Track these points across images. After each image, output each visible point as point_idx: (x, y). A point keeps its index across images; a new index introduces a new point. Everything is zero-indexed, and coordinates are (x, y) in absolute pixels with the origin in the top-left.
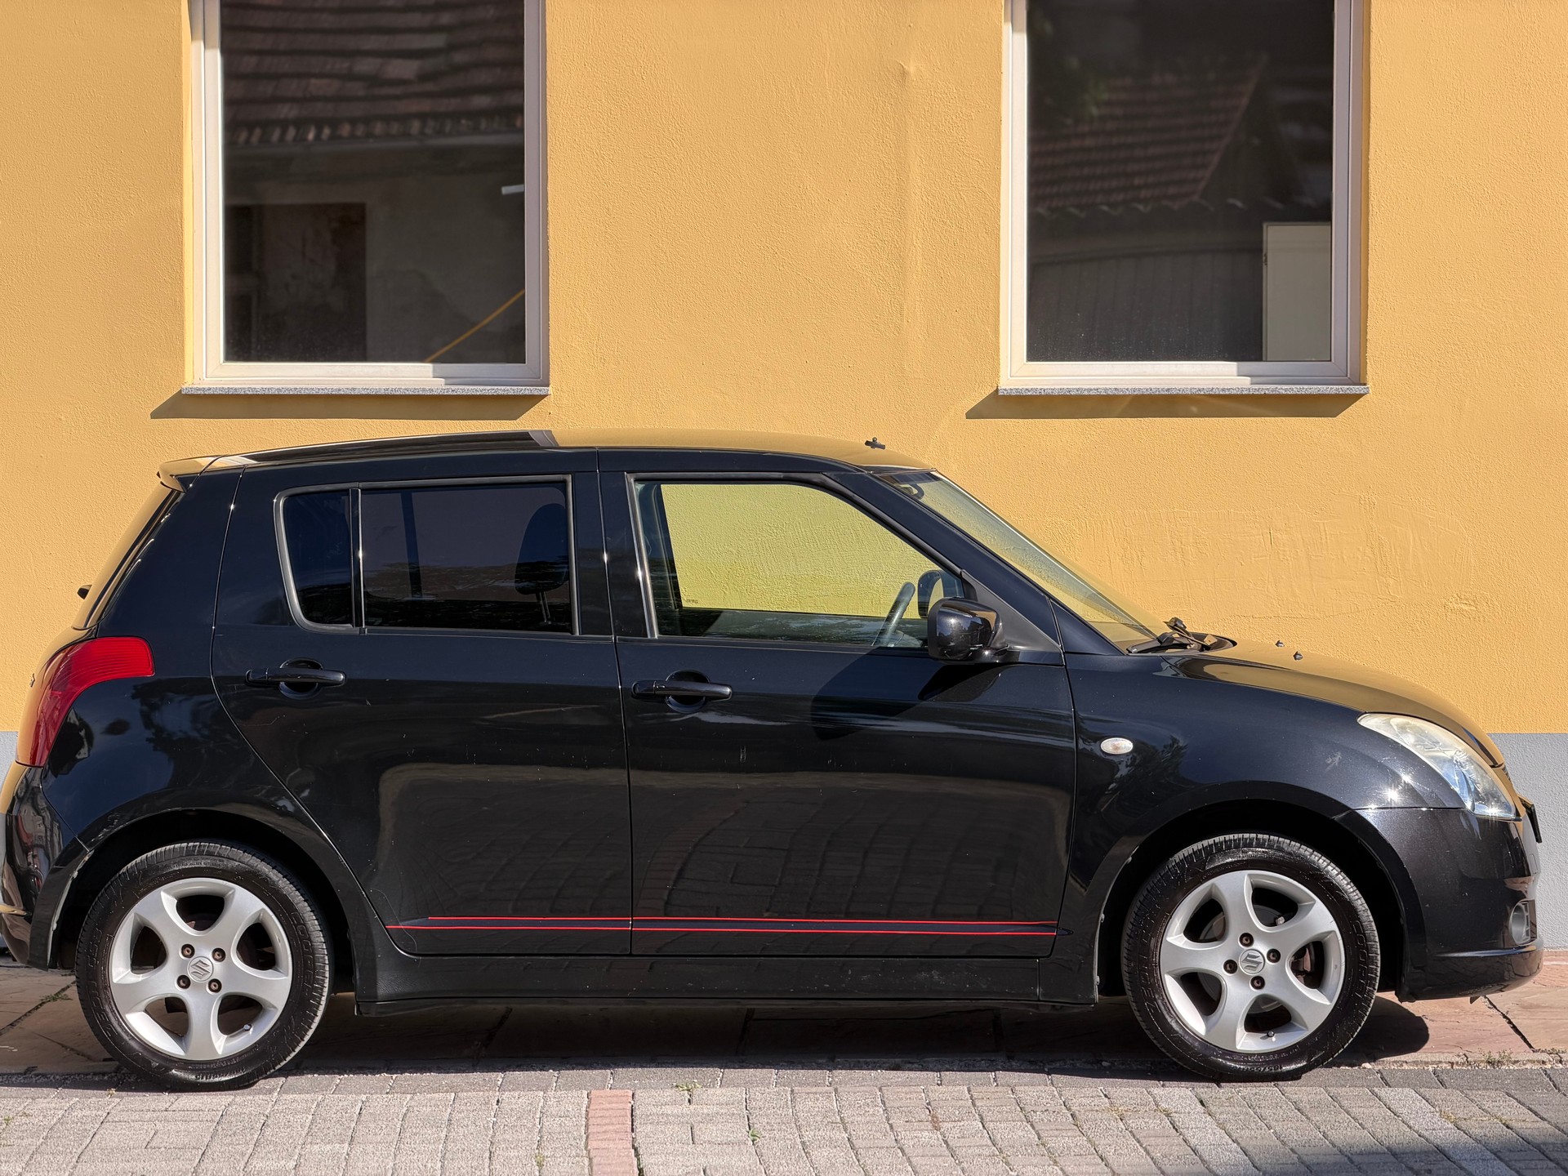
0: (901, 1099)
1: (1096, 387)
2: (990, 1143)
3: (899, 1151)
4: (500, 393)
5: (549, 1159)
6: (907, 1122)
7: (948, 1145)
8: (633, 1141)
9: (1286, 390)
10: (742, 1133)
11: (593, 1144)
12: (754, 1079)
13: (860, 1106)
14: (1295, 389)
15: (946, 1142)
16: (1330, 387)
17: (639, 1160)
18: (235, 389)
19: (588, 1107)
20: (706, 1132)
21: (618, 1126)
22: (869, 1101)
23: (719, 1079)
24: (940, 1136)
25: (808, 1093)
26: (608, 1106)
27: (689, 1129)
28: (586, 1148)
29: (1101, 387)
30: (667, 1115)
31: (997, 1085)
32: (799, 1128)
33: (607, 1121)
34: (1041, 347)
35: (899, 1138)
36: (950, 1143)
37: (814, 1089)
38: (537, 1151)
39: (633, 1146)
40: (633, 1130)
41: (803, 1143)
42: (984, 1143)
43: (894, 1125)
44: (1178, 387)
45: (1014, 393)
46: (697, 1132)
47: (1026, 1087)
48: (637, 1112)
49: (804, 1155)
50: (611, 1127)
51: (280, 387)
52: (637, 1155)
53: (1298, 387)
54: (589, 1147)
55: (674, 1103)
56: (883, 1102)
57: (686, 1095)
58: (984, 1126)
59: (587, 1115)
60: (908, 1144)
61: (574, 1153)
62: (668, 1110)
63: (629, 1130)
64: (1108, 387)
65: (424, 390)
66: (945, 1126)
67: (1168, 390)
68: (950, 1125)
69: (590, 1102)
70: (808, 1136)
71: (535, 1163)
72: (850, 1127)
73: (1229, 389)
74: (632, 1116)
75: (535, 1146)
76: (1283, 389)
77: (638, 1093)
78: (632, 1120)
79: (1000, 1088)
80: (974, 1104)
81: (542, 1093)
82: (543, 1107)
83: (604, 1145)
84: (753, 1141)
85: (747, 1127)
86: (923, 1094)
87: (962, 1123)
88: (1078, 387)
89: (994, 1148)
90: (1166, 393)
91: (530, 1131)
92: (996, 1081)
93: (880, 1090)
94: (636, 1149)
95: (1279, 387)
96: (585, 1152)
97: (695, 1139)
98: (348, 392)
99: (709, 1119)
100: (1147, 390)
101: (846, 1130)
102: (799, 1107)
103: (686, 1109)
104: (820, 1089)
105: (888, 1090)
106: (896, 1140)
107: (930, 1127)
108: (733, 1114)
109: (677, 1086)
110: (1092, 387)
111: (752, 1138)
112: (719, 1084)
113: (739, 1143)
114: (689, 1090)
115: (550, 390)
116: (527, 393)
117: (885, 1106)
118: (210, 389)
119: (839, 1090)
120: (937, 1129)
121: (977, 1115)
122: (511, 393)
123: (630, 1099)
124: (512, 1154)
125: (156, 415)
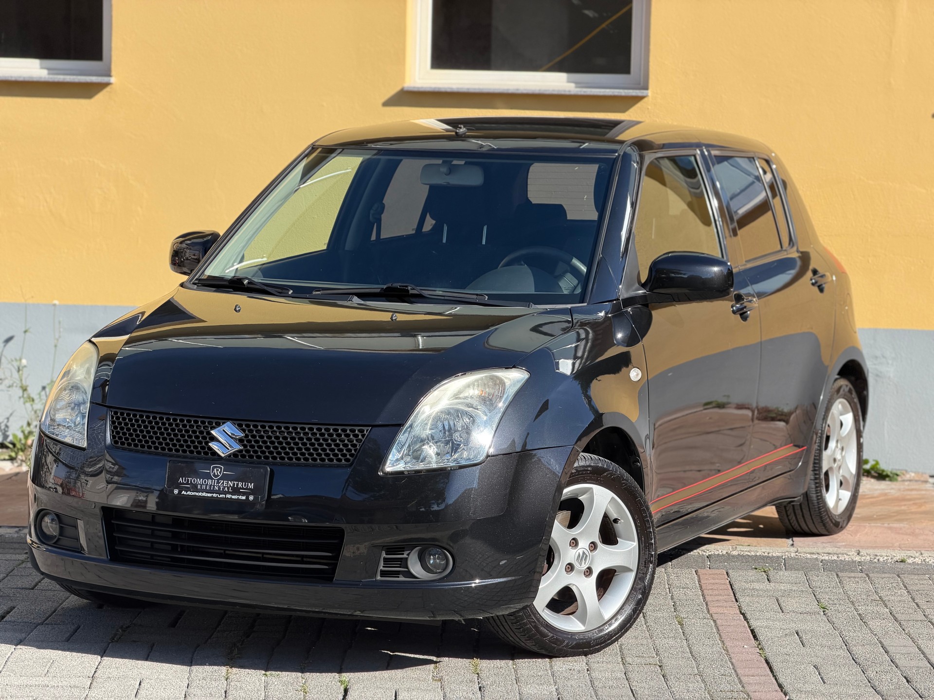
0: (917, 585)
5: (686, 620)
6: (927, 602)
8: (739, 609)
10: (814, 607)
11: (712, 610)
12: (808, 565)
13: (890, 589)
17: (748, 623)
19: (699, 581)
20: (790, 604)
21: (725, 597)
22: (895, 585)
25: (850, 577)
26: (713, 581)
27: (776, 601)
28: (708, 612)
30: (757, 590)
32: (852, 603)
33: (717, 592)
35: (926, 614)
37: (852, 574)
38: (675, 613)
39: (741, 612)
40: (737, 601)
41: (860, 615)
43: (919, 604)
46: (783, 604)
48: (735, 587)
49: (863, 625)
50: (721, 598)
52: (746, 619)
54: (711, 612)
55: (758, 581)
57: (764, 575)
59: (701, 587)
61: (701, 616)
62: (756, 586)
63: (734, 600)
69: (699, 577)
70: (862, 609)
71: (677, 622)
72: (889, 605)
74: (732, 589)
75: (673, 610)
77: (730, 572)
78: (734, 592)
81: (664, 569)
82: (668, 581)
83: (720, 610)
84: (823, 612)
85: (816, 601)
91: (665, 598)
93: (899, 576)
94: (743, 614)
96: (708, 615)
97: (784, 608)
99: (788, 594)
101: (886, 606)
102: (847, 588)
103: (768, 586)
104: (856, 575)
106: (924, 615)
108: (803, 591)
109: (756, 569)
111: (823, 609)
112: (784, 566)
113: (815, 613)
114: (765, 572)
117: (907, 589)
119: (870, 575)
123: (726, 577)
124: (659, 615)
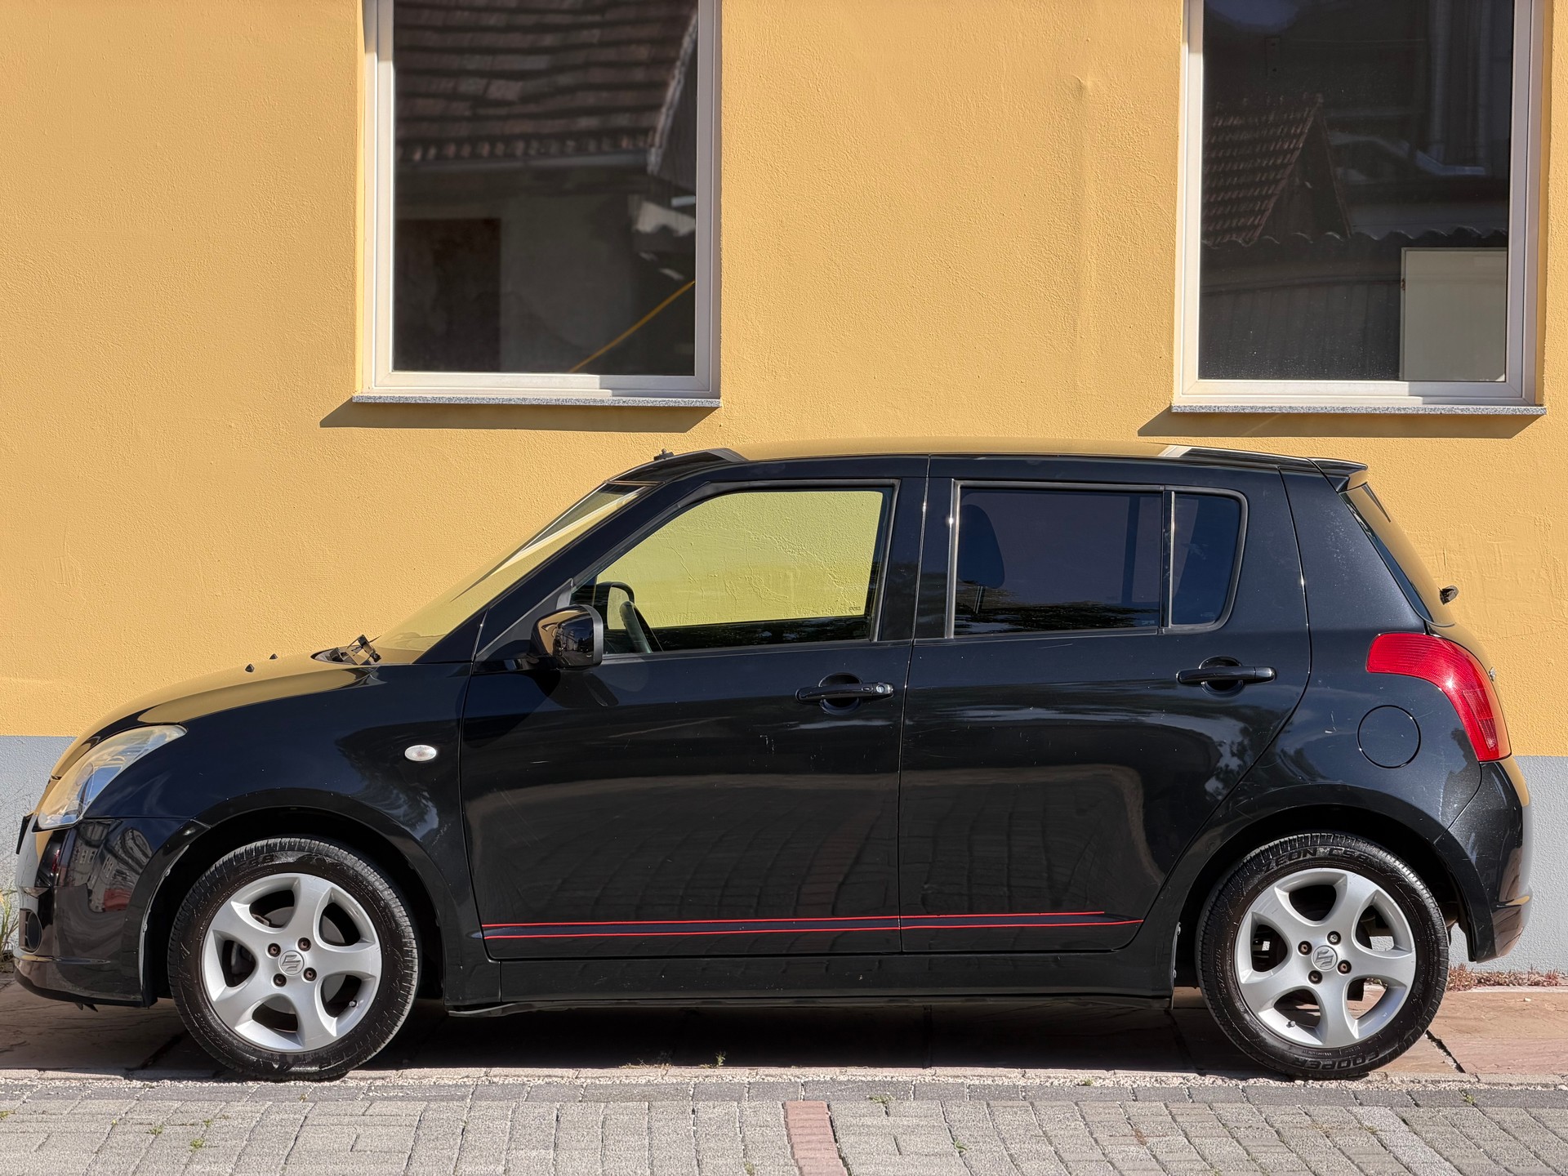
0: (1100, 1114)
1: (1270, 405)
2: (1199, 1158)
3: (1109, 1164)
4: (672, 404)
5: (759, 1168)
6: (1110, 1136)
7: (1157, 1160)
8: (839, 1151)
9: (1462, 410)
10: (947, 1145)
11: (799, 1154)
12: (947, 1092)
13: (1060, 1121)
14: (1471, 409)
15: (1154, 1157)
16: (1507, 407)
17: (848, 1169)
18: (406, 398)
19: (786, 1117)
20: (911, 1143)
21: (820, 1137)
22: (1068, 1115)
23: (911, 1092)
24: (1147, 1151)
25: (1005, 1107)
26: (806, 1117)
27: (893, 1140)
28: (793, 1156)
29: (1276, 405)
30: (868, 1126)
31: (1193, 1102)
32: (1003, 1141)
33: (809, 1131)
34: (1214, 363)
35: (1107, 1151)
36: (1160, 1158)
37: (1010, 1103)
38: (744, 1160)
39: (840, 1156)
40: (836, 1141)
41: (1011, 1156)
42: (1194, 1158)
43: (1099, 1139)
44: (1353, 406)
45: (1188, 410)
46: (902, 1144)
47: (1223, 1104)
48: (837, 1123)
49: (1014, 1167)
50: (814, 1138)
51: (451, 396)
52: (846, 1164)
53: (1475, 407)
54: (796, 1157)
55: (872, 1115)
56: (1083, 1118)
57: (882, 1107)
58: (1189, 1142)
59: (787, 1124)
60: (1117, 1158)
61: (782, 1162)
62: (868, 1121)
63: (833, 1140)
64: (1282, 405)
65: (595, 401)
66: (1151, 1141)
67: (1343, 409)
68: (1155, 1140)
69: (786, 1112)
70: (1015, 1148)
71: (745, 1171)
72: (1055, 1141)
73: (1404, 409)
74: (832, 1126)
75: (742, 1155)
76: (1459, 409)
77: (833, 1104)
78: (834, 1130)
79: (1197, 1105)
80: (1175, 1121)
81: (736, 1103)
82: (741, 1117)
83: (811, 1154)
84: (960, 1153)
85: (951, 1139)
86: (1121, 1110)
87: (1167, 1138)
88: (1252, 405)
89: (1204, 1163)
90: (1341, 412)
91: (733, 1140)
92: (1191, 1098)
93: (1077, 1104)
94: (843, 1159)
95: (1455, 407)
96: (793, 1161)
97: (902, 1149)
98: (519, 402)
99: (911, 1130)
100: (1322, 409)
101: (1051, 1144)
102: (999, 1120)
103: (885, 1121)
104: (1016, 1103)
105: (1084, 1105)
106: (1103, 1154)
107: (1135, 1142)
108: (934, 1126)
109: (871, 1099)
110: (1267, 405)
111: (959, 1150)
112: (912, 1097)
113: (946, 1154)
114: (883, 1102)
115: (722, 402)
116: (698, 404)
117: (1085, 1120)
118: (380, 398)
119: (1036, 1104)
120: (1143, 1143)
121: (1180, 1130)
122: (683, 405)
123: (827, 1110)
124: (721, 1163)
125: (326, 423)
